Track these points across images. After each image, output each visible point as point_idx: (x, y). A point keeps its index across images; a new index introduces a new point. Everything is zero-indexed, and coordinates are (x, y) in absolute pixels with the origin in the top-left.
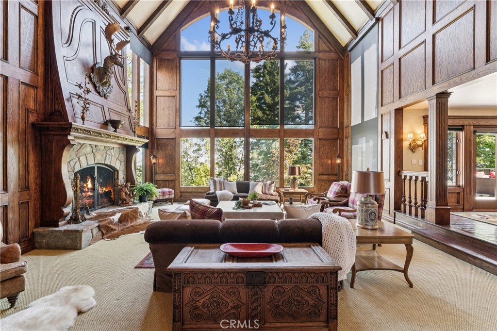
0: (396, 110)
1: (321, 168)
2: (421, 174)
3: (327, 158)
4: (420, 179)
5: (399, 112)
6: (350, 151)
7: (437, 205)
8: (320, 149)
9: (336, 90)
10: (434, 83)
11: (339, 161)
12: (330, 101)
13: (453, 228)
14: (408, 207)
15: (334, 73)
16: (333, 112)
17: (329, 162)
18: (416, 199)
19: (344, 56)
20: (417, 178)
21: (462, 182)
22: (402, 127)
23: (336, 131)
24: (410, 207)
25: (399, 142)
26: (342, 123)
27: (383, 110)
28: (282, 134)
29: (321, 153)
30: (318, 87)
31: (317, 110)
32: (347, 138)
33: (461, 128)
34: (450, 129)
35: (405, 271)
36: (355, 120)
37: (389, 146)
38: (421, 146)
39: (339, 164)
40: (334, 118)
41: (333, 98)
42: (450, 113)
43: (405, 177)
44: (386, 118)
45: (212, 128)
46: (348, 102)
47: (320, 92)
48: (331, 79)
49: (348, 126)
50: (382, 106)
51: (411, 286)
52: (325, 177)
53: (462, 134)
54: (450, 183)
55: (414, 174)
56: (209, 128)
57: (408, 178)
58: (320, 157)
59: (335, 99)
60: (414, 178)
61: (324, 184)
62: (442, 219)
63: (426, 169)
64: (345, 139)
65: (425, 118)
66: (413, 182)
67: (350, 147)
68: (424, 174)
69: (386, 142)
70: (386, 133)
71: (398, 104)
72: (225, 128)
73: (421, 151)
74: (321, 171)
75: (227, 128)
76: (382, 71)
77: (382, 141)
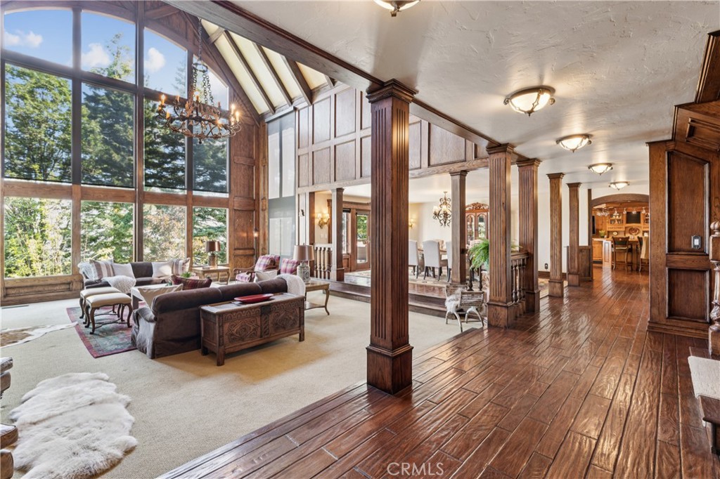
0: (310, 193)
1: (236, 242)
2: (327, 246)
3: (243, 231)
4: (327, 249)
5: (312, 195)
6: (267, 224)
7: (337, 267)
8: (235, 220)
9: (252, 158)
10: (335, 180)
11: (256, 235)
12: (245, 169)
13: (346, 282)
14: (319, 272)
15: (250, 140)
16: (249, 181)
17: (245, 235)
18: (324, 265)
19: (259, 124)
20: (325, 249)
21: (350, 251)
22: (314, 208)
23: (252, 202)
24: (321, 271)
25: (312, 220)
26: (258, 194)
27: (299, 191)
28: (190, 201)
29: (237, 225)
30: (233, 152)
31: (232, 176)
32: (263, 210)
33: (348, 211)
34: (344, 211)
35: (325, 307)
36: (273, 194)
37: (305, 222)
38: (326, 223)
39: (256, 238)
40: (250, 188)
41: (249, 166)
42: (344, 200)
43: (317, 248)
44: (302, 198)
45: (76, 186)
46: (264, 173)
47: (235, 158)
48: (247, 146)
49: (264, 198)
50: (299, 186)
51: (329, 314)
52: (241, 252)
53: (350, 215)
54: (344, 252)
55: (323, 246)
56: (71, 184)
57: (319, 249)
58: (235, 230)
59: (250, 167)
60: (323, 249)
61: (240, 260)
62: (340, 278)
63: (330, 241)
64: (261, 212)
65: (329, 201)
66: (318, 252)
67: (267, 220)
68: (329, 246)
69: (302, 218)
70: (302, 211)
71: (312, 189)
72: (102, 187)
73: (326, 227)
74: (237, 245)
75: (105, 187)
76: (299, 156)
77: (299, 217)
